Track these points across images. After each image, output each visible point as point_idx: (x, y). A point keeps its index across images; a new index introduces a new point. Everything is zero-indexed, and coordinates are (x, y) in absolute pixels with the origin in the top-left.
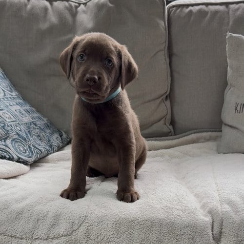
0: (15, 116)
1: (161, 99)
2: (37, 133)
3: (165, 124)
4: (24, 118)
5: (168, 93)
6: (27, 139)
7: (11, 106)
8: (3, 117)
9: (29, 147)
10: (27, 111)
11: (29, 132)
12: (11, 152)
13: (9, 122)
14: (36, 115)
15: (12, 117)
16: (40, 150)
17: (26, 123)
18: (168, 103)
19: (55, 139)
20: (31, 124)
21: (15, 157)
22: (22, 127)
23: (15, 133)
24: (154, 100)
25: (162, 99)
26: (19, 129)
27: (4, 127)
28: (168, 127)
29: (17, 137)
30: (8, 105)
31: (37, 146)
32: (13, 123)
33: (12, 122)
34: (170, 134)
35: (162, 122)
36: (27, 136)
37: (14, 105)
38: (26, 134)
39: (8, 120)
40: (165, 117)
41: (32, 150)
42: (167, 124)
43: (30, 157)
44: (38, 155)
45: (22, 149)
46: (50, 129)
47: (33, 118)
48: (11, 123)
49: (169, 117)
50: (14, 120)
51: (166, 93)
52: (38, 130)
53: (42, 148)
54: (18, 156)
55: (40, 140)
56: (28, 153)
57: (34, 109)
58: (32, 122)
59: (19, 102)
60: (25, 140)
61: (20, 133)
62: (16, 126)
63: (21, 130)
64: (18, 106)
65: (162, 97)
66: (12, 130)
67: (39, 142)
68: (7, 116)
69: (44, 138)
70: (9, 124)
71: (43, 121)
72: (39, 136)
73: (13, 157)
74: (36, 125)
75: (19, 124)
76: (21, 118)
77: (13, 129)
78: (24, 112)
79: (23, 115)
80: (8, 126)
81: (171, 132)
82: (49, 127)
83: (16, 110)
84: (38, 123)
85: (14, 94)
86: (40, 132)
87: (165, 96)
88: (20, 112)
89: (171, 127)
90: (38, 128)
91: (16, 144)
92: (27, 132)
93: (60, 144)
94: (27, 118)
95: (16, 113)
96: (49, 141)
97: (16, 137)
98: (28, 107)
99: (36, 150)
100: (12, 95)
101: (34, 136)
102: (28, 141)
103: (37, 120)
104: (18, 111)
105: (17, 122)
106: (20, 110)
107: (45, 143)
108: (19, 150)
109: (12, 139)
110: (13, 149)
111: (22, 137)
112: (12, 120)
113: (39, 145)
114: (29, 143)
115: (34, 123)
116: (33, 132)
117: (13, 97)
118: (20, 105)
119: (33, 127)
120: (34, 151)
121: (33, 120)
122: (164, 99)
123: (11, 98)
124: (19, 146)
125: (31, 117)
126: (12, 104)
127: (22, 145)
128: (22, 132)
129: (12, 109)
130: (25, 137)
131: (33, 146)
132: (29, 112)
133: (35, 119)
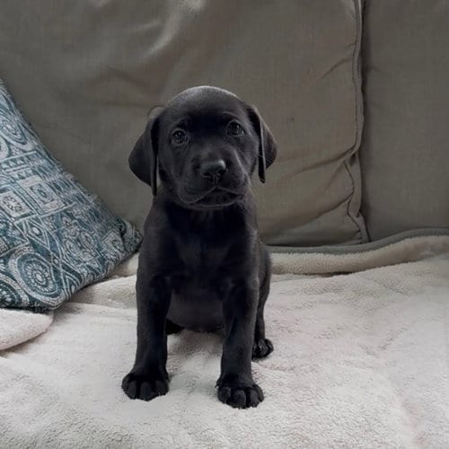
0: (30, 202)
1: (338, 164)
2: (75, 235)
4: (48, 205)
5: (356, 148)
6: (52, 253)
7: (23, 178)
8: (5, 207)
9: (56, 271)
10: (55, 187)
11: (57, 234)
12: (17, 288)
13: (17, 219)
14: (73, 191)
15: (23, 205)
16: (78, 275)
17: (52, 215)
18: (356, 169)
19: (110, 245)
20: (62, 217)
21: (25, 298)
22: (43, 225)
23: (27, 243)
24: (325, 163)
25: (344, 162)
26: (38, 232)
27: (5, 231)
29: (31, 250)
30: (17, 176)
31: (72, 265)
32: (25, 219)
33: (23, 216)
35: (342, 209)
36: (53, 246)
37: (28, 175)
38: (52, 241)
39: (15, 215)
40: (347, 199)
41: (62, 278)
42: (351, 214)
43: (55, 296)
45: (39, 276)
47: (66, 201)
48: (21, 220)
49: (357, 198)
50: (28, 211)
51: (352, 148)
52: (76, 227)
53: (83, 270)
54: (30, 297)
55: (81, 248)
56: (51, 287)
58: (65, 211)
60: (47, 255)
61: (38, 241)
62: (32, 226)
63: (40, 235)
64: (37, 178)
65: (342, 160)
66: (21, 235)
67: (77, 254)
68: (14, 204)
69: (90, 242)
70: (16, 223)
71: (88, 203)
72: (78, 240)
74: (71, 216)
75: (37, 219)
76: (41, 205)
77: (24, 233)
78: (48, 190)
79: (46, 196)
80: (14, 228)
82: (97, 217)
83: (31, 189)
84: (76, 211)
86: (80, 232)
87: (349, 156)
88: (40, 191)
90: (75, 224)
92: (54, 236)
93: (120, 254)
94: (55, 202)
95: (32, 195)
96: (99, 249)
97: (29, 250)
99: (69, 277)
100: (24, 152)
101: (68, 241)
102: (55, 258)
103: (75, 205)
104: (36, 188)
105: (33, 216)
106: (40, 186)
107: (90, 253)
108: (33, 281)
109: (20, 256)
110: (21, 279)
111: (43, 249)
112: (23, 213)
113: (79, 262)
114: (56, 261)
115: (68, 214)
116: (65, 233)
117: (27, 156)
118: (41, 174)
119: (67, 222)
120: (65, 279)
121: (66, 205)
122: (347, 162)
123: (22, 159)
124: (35, 272)
125: (62, 199)
126: (24, 174)
127: (41, 269)
128: (42, 238)
129: (24, 186)
130: (49, 249)
131: (63, 268)
132: (59, 188)
133: (71, 203)
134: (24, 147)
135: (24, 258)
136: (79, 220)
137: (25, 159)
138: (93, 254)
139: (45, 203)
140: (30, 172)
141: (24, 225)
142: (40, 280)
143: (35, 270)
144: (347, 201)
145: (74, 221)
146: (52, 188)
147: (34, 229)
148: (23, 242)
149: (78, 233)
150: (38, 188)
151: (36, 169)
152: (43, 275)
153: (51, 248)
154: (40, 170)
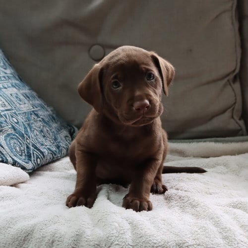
0: (10, 102)
1: (226, 80)
2: (40, 128)
3: (232, 117)
4: (21, 106)
5: (237, 71)
6: (25, 135)
7: (6, 88)
9: (28, 147)
10: (26, 96)
11: (29, 125)
12: (4, 153)
13: (2, 111)
14: (38, 102)
15: (6, 103)
16: (42, 153)
17: (25, 113)
18: (237, 86)
19: (64, 138)
20: (31, 114)
21: (10, 159)
22: (19, 118)
23: (10, 127)
24: (215, 81)
25: (228, 81)
26: (16, 121)
28: (237, 123)
29: (13, 132)
30: (2, 87)
31: (38, 145)
32: (8, 112)
33: (7, 110)
34: (240, 132)
35: (227, 114)
36: (26, 131)
37: (9, 87)
38: (25, 128)
39: (1, 108)
40: (231, 107)
41: (31, 152)
42: (235, 118)
44: (39, 160)
45: (18, 148)
46: (56, 123)
47: (33, 106)
48: (6, 112)
50: (9, 107)
51: (234, 71)
52: (41, 123)
53: (45, 150)
54: (13, 159)
55: (44, 136)
56: (24, 157)
57: (35, 94)
58: (33, 111)
59: (16, 84)
60: (23, 136)
61: (17, 126)
62: (12, 117)
63: (17, 123)
64: (14, 89)
65: (227, 78)
66: (6, 121)
67: (42, 139)
68: (0, 103)
69: (49, 134)
70: (2, 114)
71: (47, 111)
72: (42, 132)
73: (7, 160)
74: (37, 115)
75: (15, 113)
76: (18, 105)
77: (8, 120)
78: (22, 97)
79: (20, 101)
80: (1, 116)
81: (241, 130)
82: (54, 119)
83: (11, 95)
84: (40, 113)
85: (9, 71)
86: (43, 126)
87: (232, 76)
88: (17, 97)
89: (242, 123)
90: (40, 121)
91: (12, 141)
92: (26, 126)
94: (26, 105)
95: (12, 98)
96: (55, 139)
97: (11, 131)
98: (27, 90)
99: (36, 153)
100: (6, 73)
101: (35, 131)
102: (27, 139)
103: (40, 109)
104: (14, 95)
105: (13, 111)
106: (17, 94)
107: (50, 141)
108: (14, 150)
109: (6, 134)
110: (7, 148)
111: (20, 132)
112: (6, 108)
113: (42, 145)
114: (28, 141)
115: (35, 114)
116: (33, 125)
117: (8, 76)
118: (17, 88)
119: (34, 119)
120: (33, 153)
121: (34, 108)
122: (231, 81)
123: (4, 77)
124: (15, 145)
125: (31, 104)
126: (6, 86)
127: (19, 144)
128: (19, 125)
129: (7, 93)
130: (23, 132)
131: (33, 146)
132: (29, 98)
133: (37, 108)
134: (5, 71)
135: (8, 135)
136: (42, 118)
137: (6, 77)
138: (52, 141)
139: (20, 104)
140: (10, 85)
141: (7, 115)
142: (18, 150)
143: (15, 143)
144: (232, 108)
145: (39, 119)
146: (24, 96)
147: (14, 119)
148: (7, 126)
149: (42, 127)
150: (15, 95)
151: (14, 84)
152: (20, 148)
153: (25, 132)
154: (16, 85)
